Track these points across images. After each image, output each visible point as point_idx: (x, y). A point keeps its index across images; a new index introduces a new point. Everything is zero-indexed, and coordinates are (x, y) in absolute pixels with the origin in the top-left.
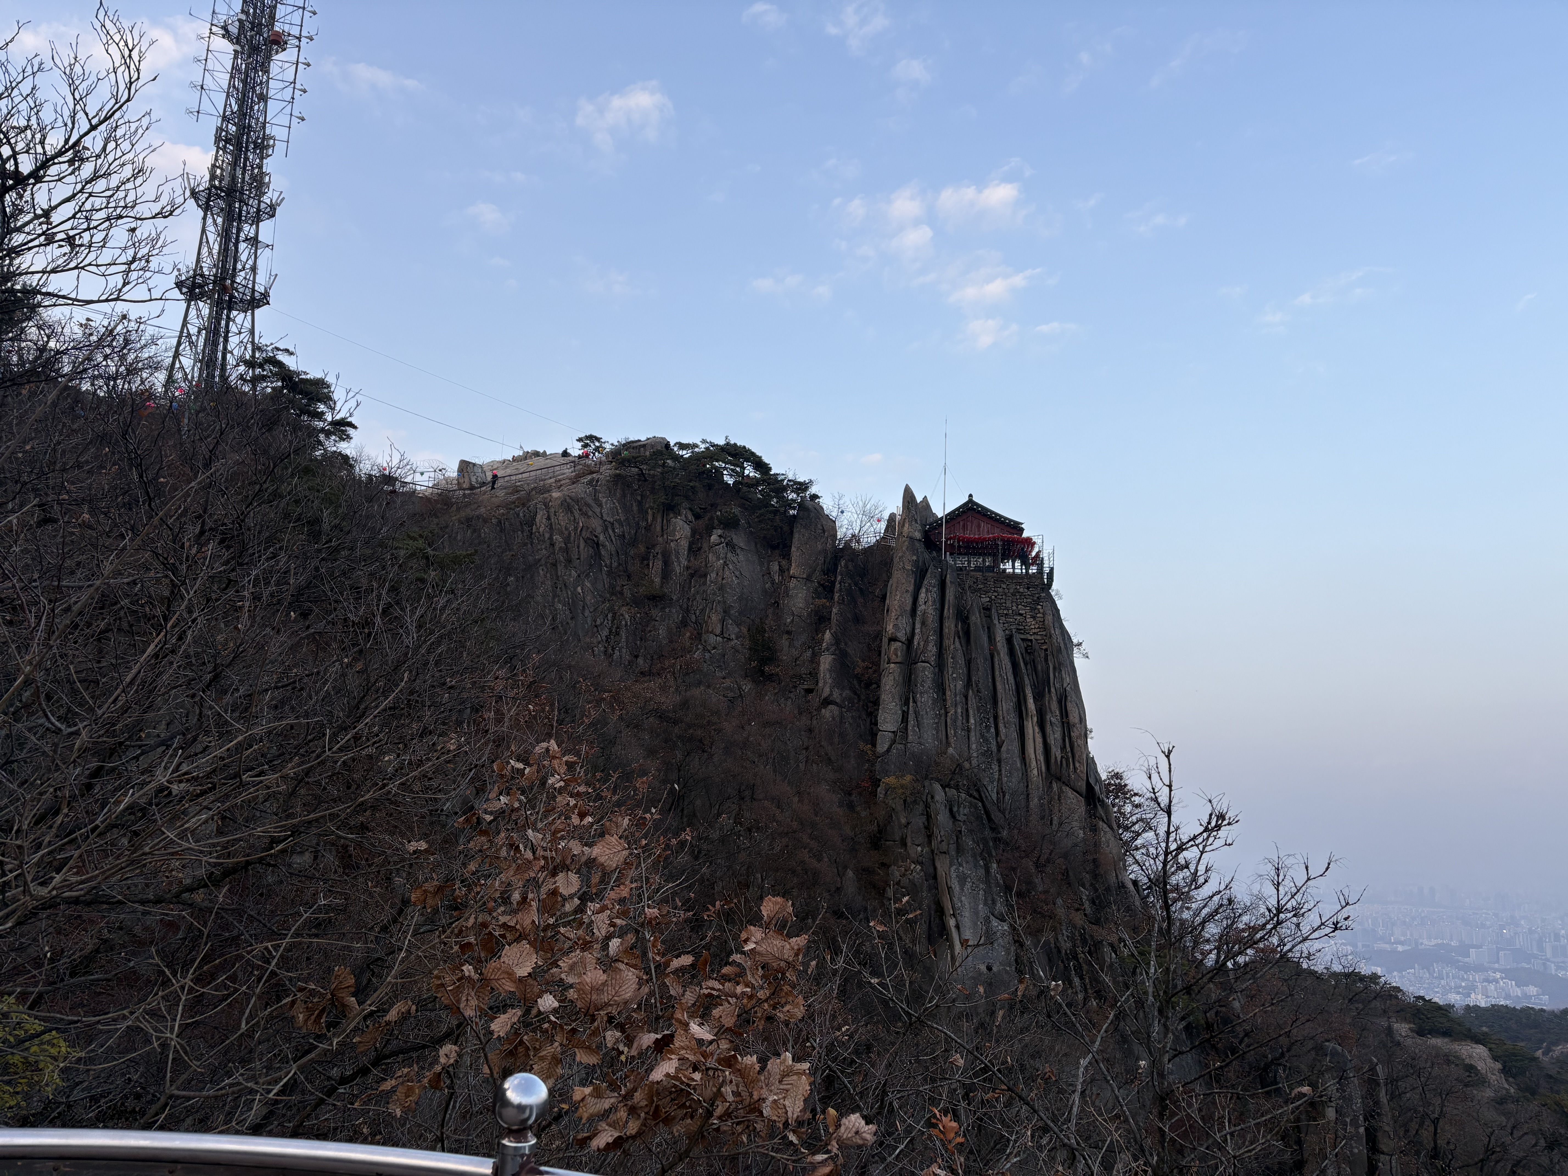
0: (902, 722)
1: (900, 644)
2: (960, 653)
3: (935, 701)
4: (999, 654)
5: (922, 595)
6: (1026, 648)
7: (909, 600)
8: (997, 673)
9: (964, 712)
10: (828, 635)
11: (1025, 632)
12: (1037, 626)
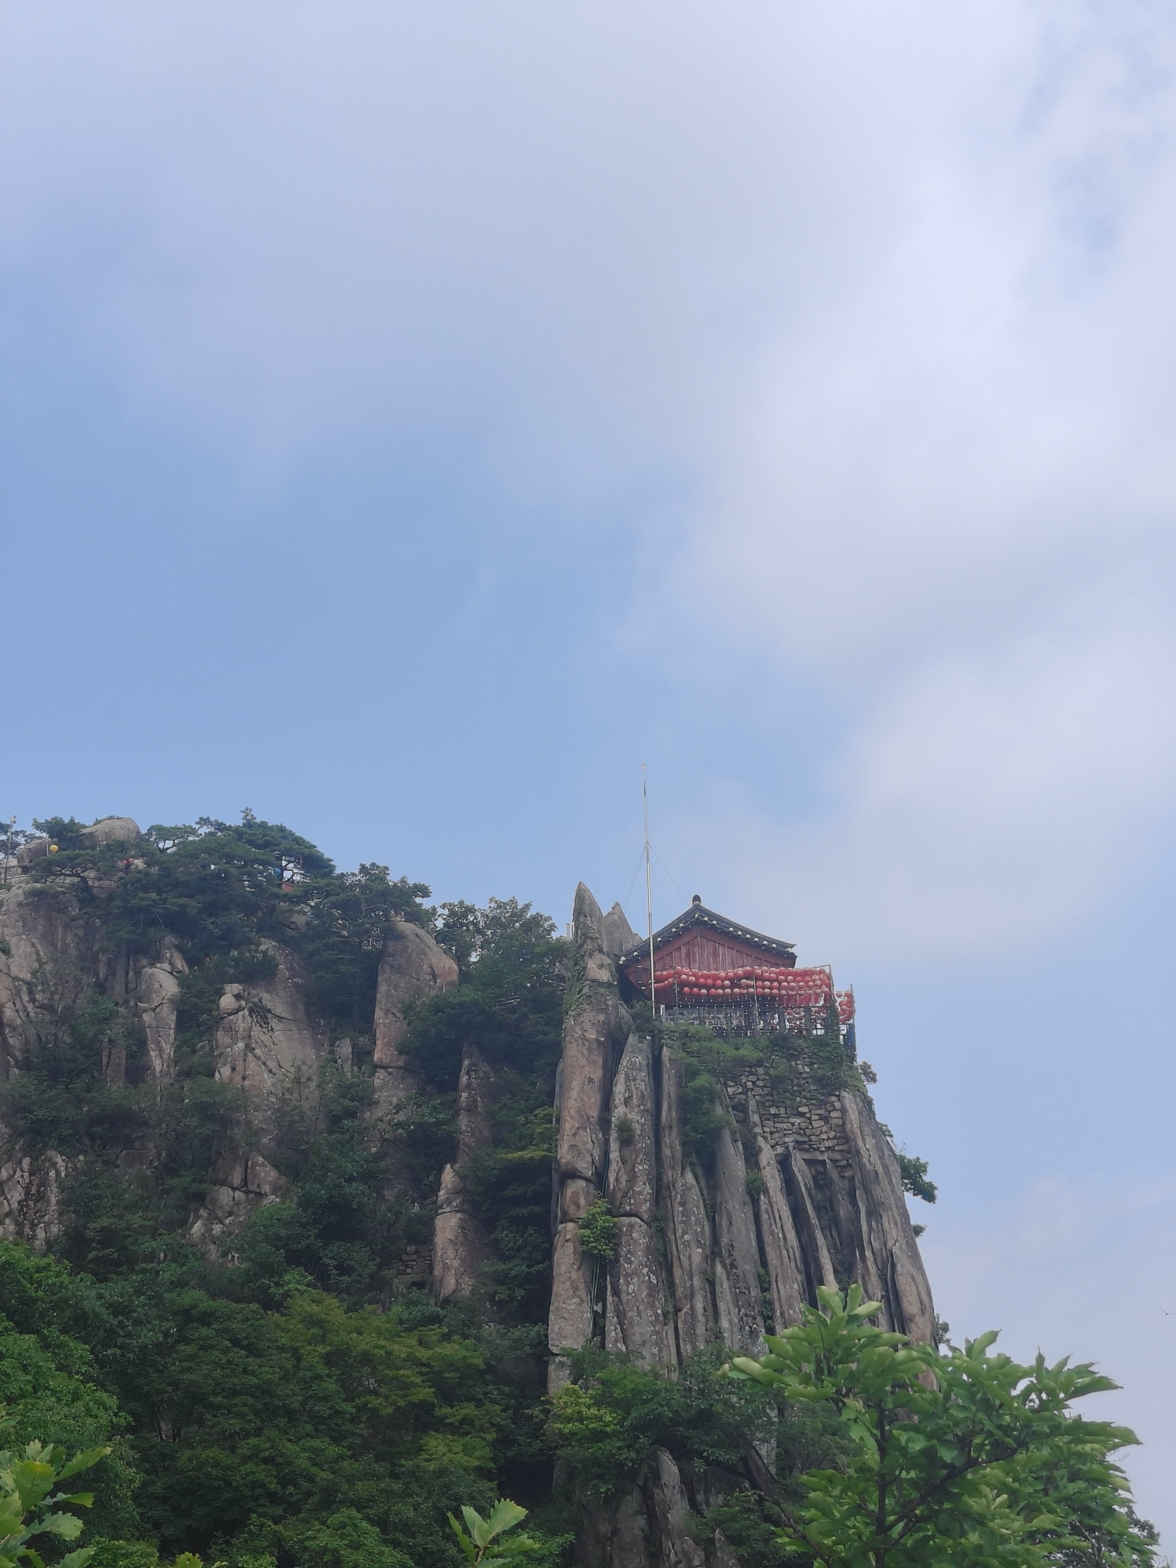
0: (594, 1334)
1: (583, 1183)
2: (695, 1195)
3: (652, 1290)
4: (766, 1192)
5: (619, 1089)
6: (815, 1178)
7: (594, 1100)
8: (765, 1228)
9: (710, 1307)
10: (448, 1176)
11: (812, 1149)
12: (832, 1134)
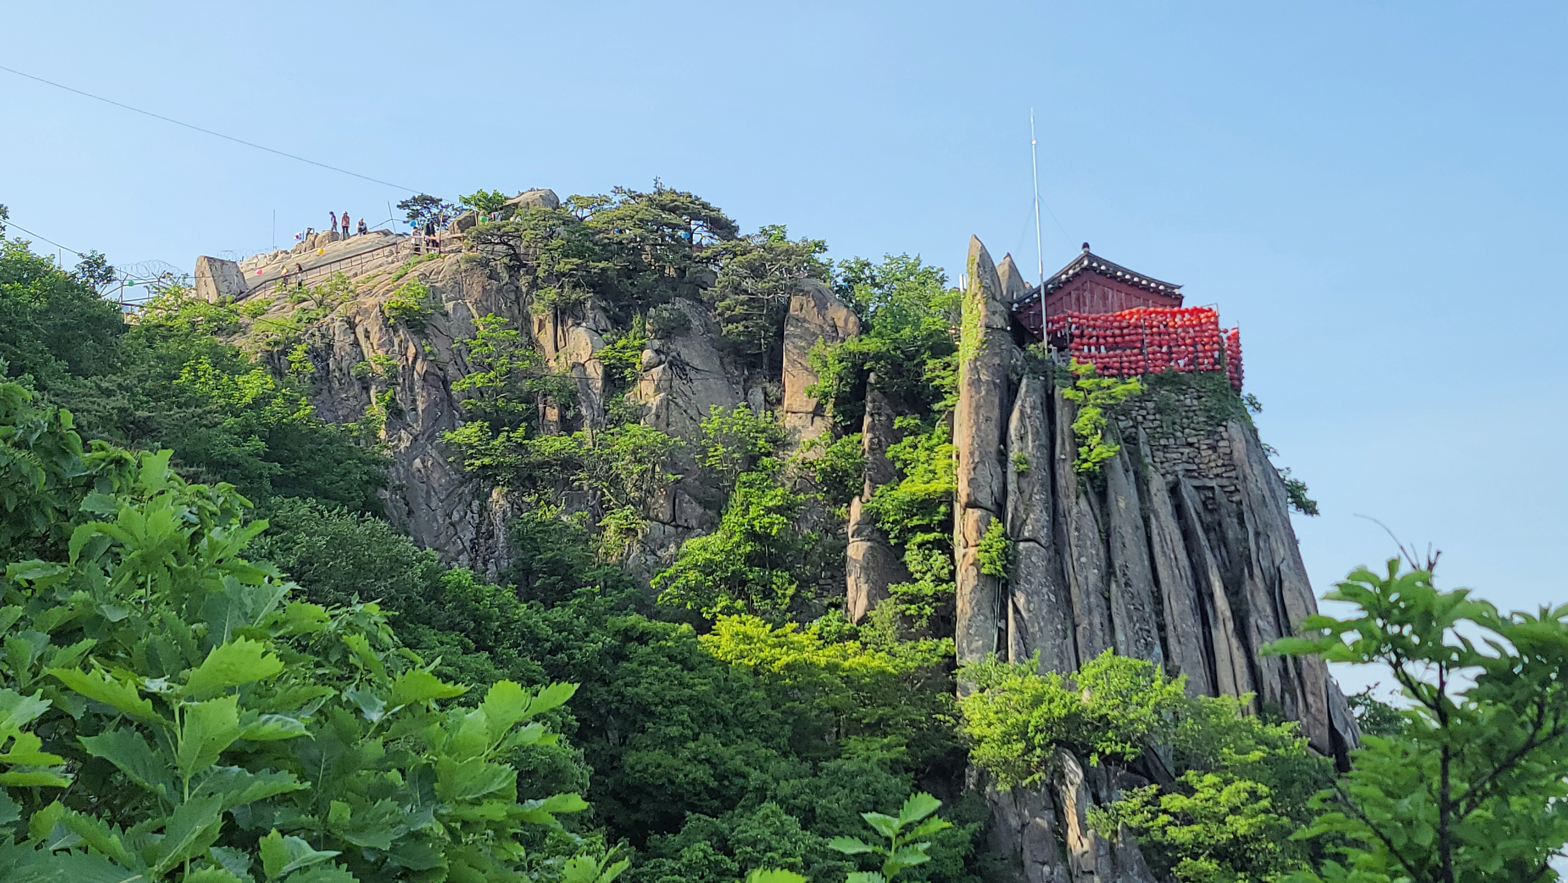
0: (998, 649)
1: (984, 512)
2: (1088, 522)
3: (1052, 608)
4: (1157, 518)
5: (1015, 426)
6: (1204, 503)
7: (992, 434)
8: (1157, 549)
9: (1106, 623)
11: (1200, 475)
12: (1220, 462)
